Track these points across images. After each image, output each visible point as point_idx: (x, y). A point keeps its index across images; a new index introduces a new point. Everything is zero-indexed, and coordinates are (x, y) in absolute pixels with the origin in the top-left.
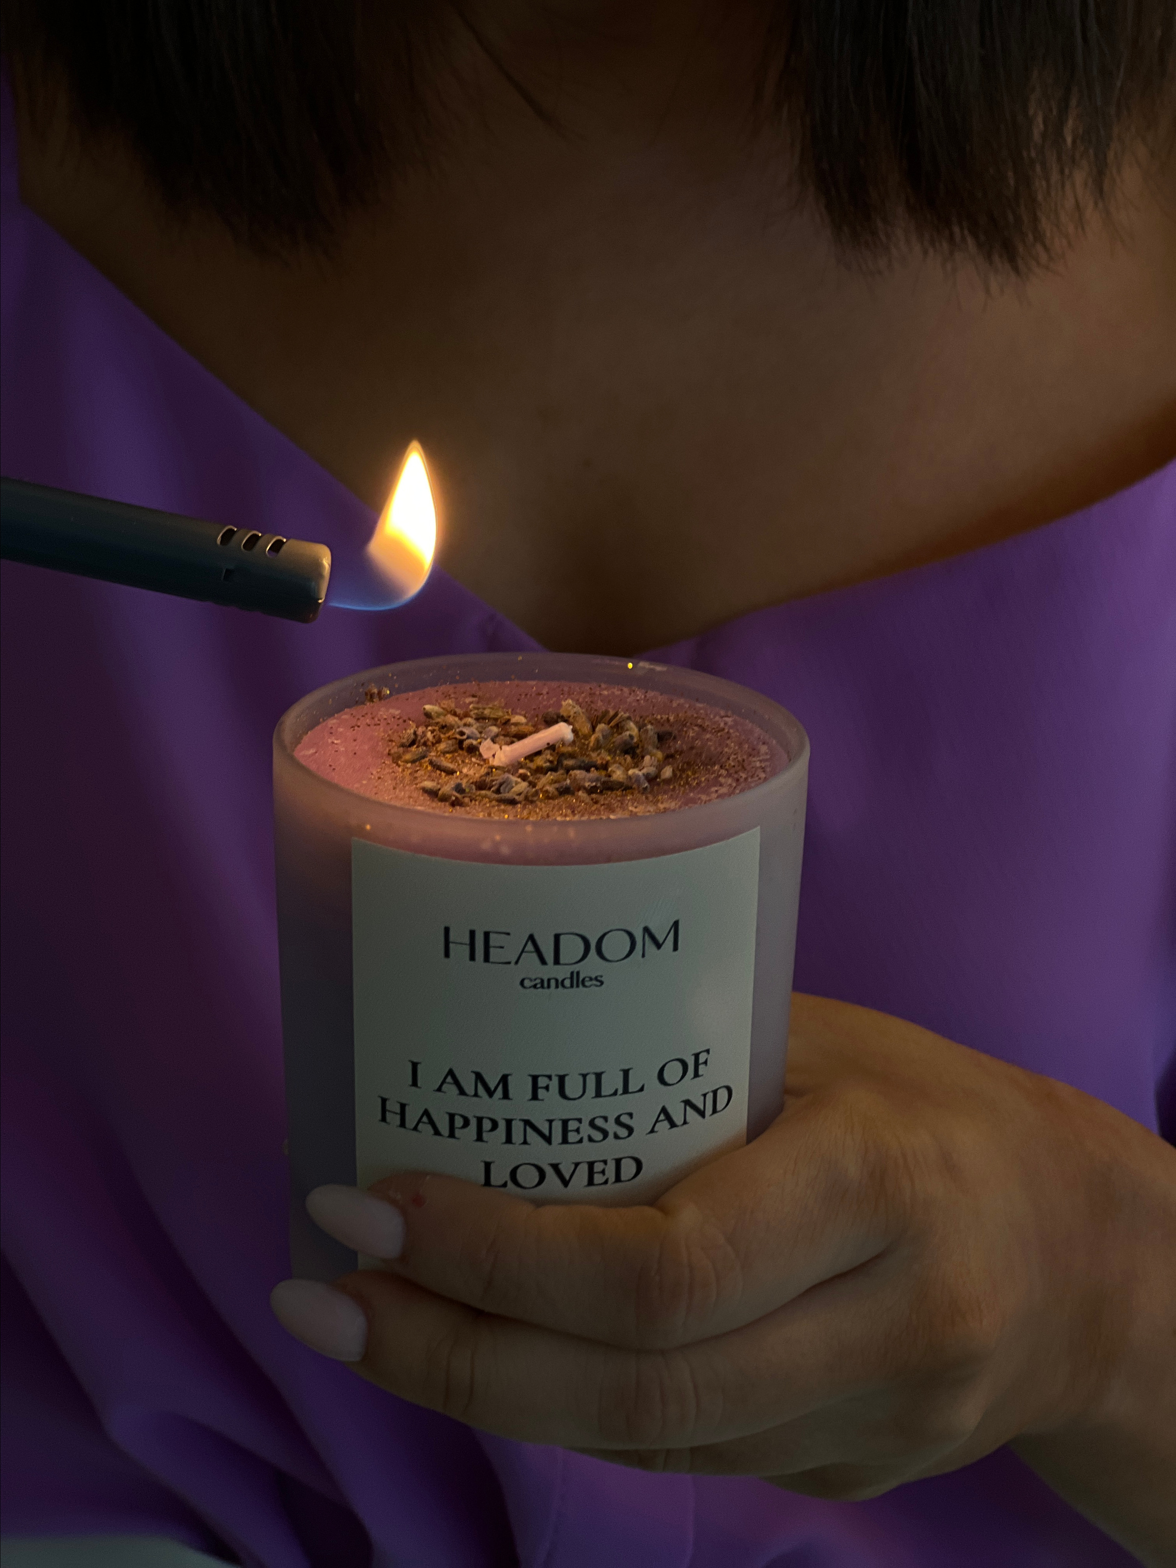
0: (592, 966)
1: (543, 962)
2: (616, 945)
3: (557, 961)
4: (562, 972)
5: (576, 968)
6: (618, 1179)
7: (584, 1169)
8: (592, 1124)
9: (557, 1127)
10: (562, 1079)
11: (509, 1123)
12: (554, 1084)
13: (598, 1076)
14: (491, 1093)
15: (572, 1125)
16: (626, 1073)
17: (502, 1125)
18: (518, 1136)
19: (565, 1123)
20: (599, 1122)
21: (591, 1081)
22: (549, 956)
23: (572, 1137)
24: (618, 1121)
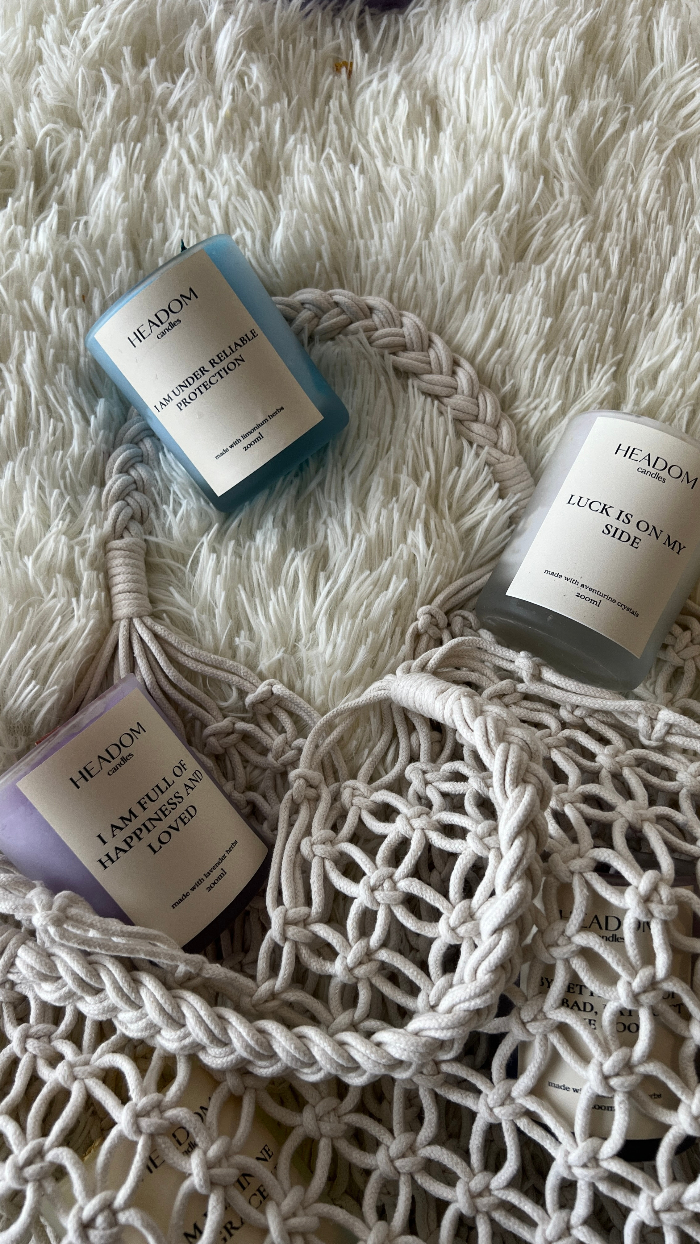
0: (125, 752)
1: (110, 762)
2: (126, 740)
3: (113, 758)
4: (118, 760)
5: (121, 756)
6: (192, 817)
7: (179, 820)
8: (169, 804)
9: (159, 813)
10: (147, 795)
11: (144, 825)
12: (147, 799)
13: (157, 786)
14: (130, 820)
15: (163, 808)
16: (164, 779)
17: (143, 827)
18: (150, 827)
19: (160, 809)
20: (170, 801)
21: (156, 789)
22: (110, 759)
23: (167, 812)
24: (176, 797)
